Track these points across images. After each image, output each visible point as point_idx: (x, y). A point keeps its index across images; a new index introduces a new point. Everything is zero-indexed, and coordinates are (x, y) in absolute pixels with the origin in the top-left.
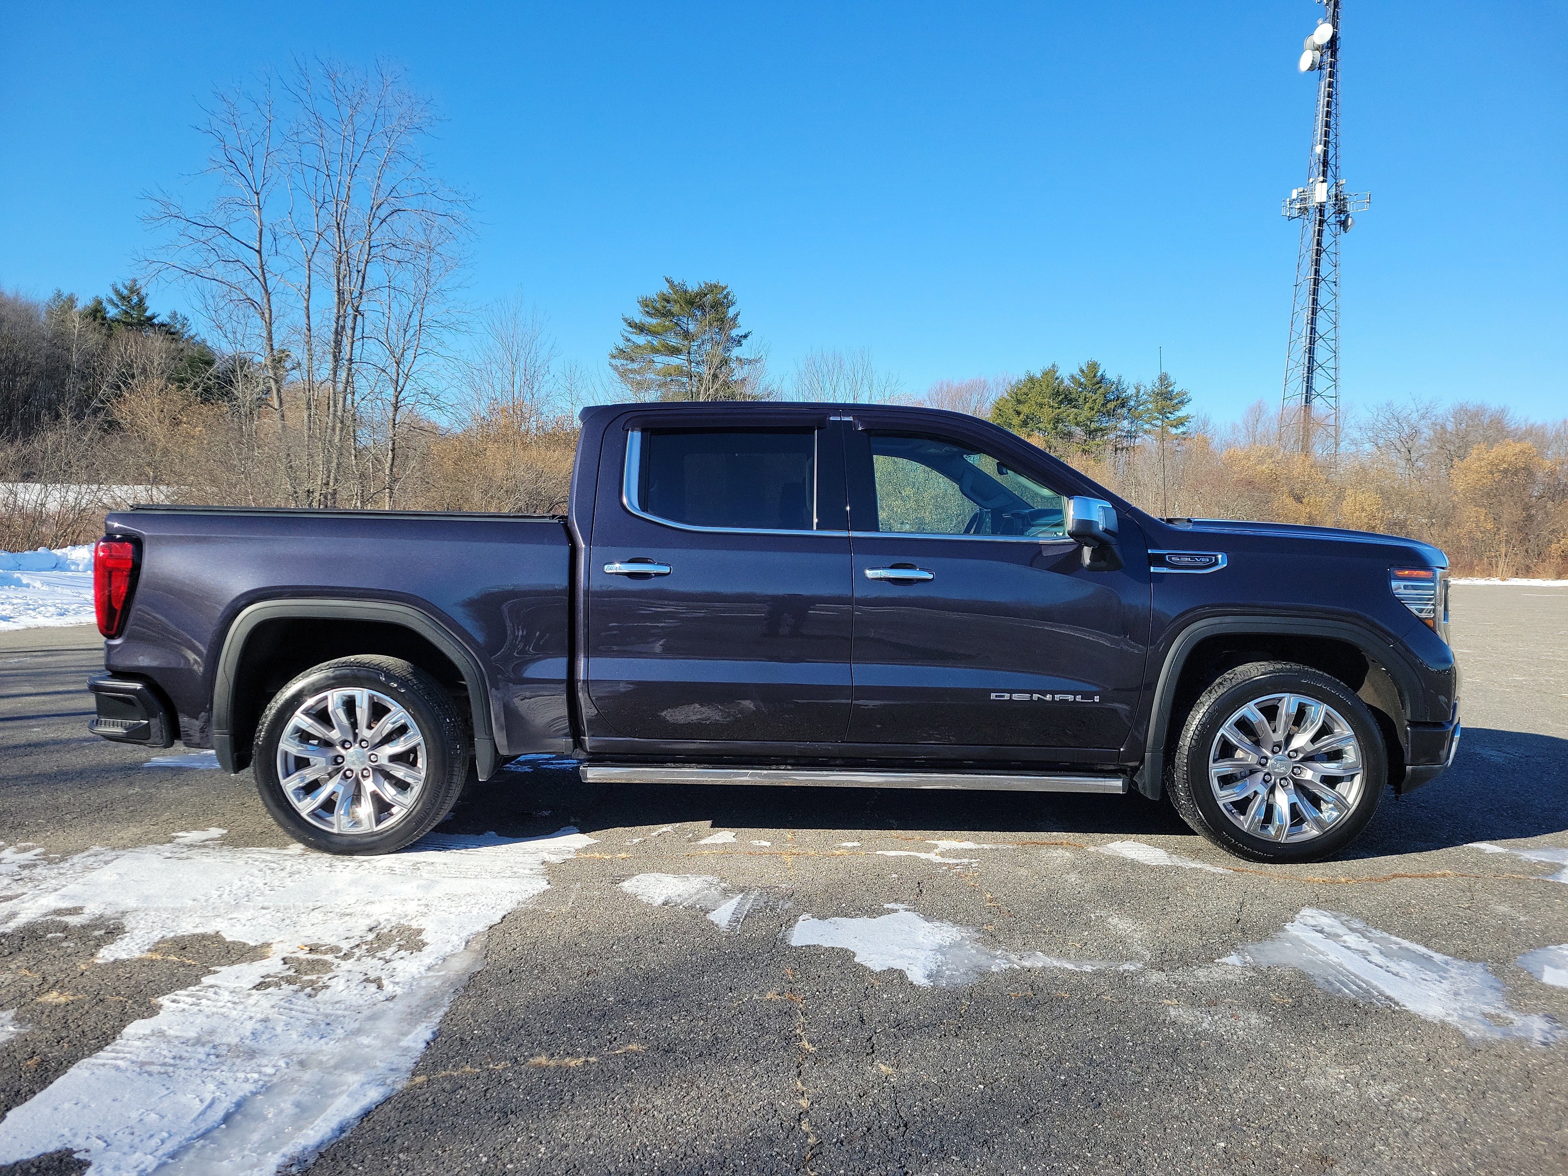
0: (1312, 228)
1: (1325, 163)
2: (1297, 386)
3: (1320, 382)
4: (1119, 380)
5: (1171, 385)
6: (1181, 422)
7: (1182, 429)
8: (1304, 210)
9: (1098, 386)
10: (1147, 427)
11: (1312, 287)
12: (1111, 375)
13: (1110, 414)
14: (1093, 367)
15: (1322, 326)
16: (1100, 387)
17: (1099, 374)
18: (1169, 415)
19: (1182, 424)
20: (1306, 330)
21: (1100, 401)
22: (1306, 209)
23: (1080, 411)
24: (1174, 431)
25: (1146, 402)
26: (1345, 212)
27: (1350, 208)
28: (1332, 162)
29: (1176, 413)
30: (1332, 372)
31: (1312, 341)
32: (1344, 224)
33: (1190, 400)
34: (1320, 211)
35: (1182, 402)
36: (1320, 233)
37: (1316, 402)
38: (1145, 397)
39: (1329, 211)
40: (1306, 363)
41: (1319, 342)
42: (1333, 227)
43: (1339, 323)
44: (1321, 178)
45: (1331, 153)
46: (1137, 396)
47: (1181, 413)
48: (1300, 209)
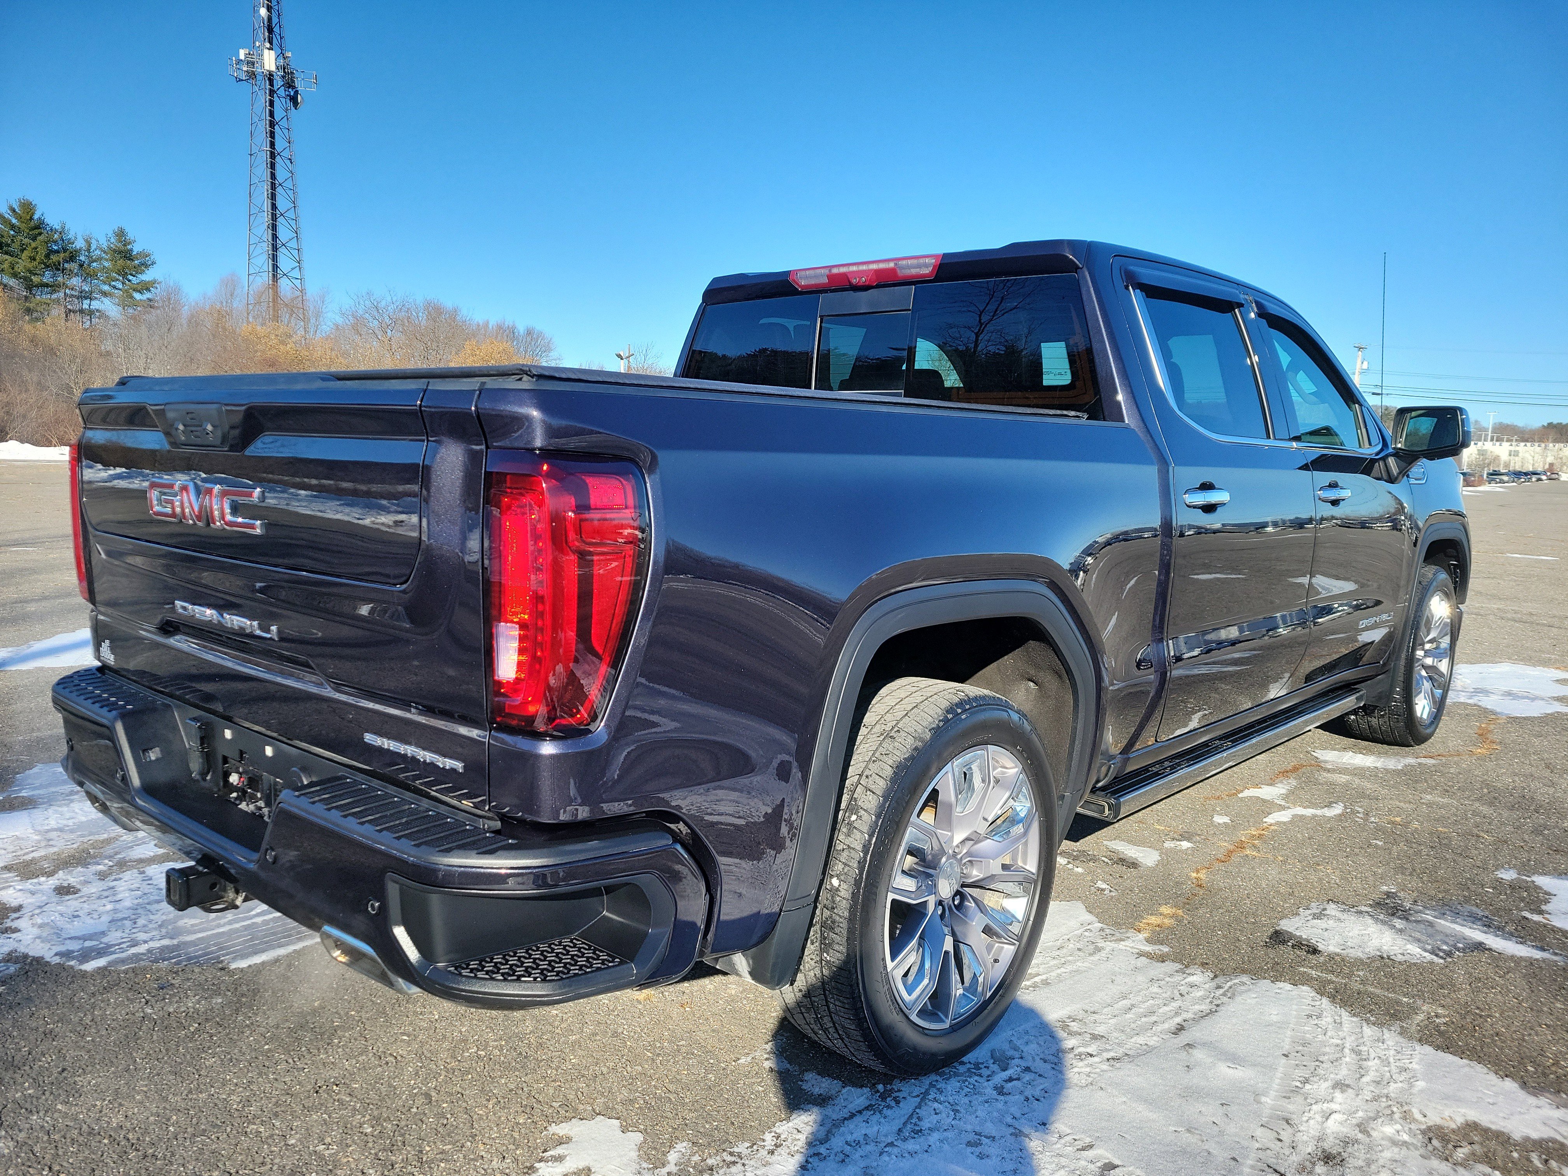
0: (263, 98)
1: (270, 30)
2: (262, 261)
3: (285, 262)
4: (63, 228)
5: (129, 243)
6: (146, 287)
7: (147, 295)
8: (252, 75)
9: (37, 231)
10: (106, 288)
11: (269, 160)
12: (53, 220)
13: (57, 267)
14: (28, 207)
15: (283, 204)
16: (40, 234)
17: (36, 217)
18: (131, 277)
19: (148, 290)
20: (267, 205)
21: (42, 251)
22: (253, 73)
23: (17, 260)
24: (137, 296)
25: (99, 259)
26: (294, 87)
27: (299, 84)
28: (276, 29)
29: (139, 276)
30: (295, 253)
31: (274, 218)
32: (294, 100)
33: (153, 263)
34: (270, 79)
35: (145, 265)
36: (272, 104)
37: (283, 282)
38: (98, 252)
39: (278, 82)
40: (270, 240)
41: (280, 220)
42: (283, 100)
43: (298, 203)
44: (268, 45)
45: (275, 20)
46: (89, 250)
47: (147, 276)
48: (247, 71)
